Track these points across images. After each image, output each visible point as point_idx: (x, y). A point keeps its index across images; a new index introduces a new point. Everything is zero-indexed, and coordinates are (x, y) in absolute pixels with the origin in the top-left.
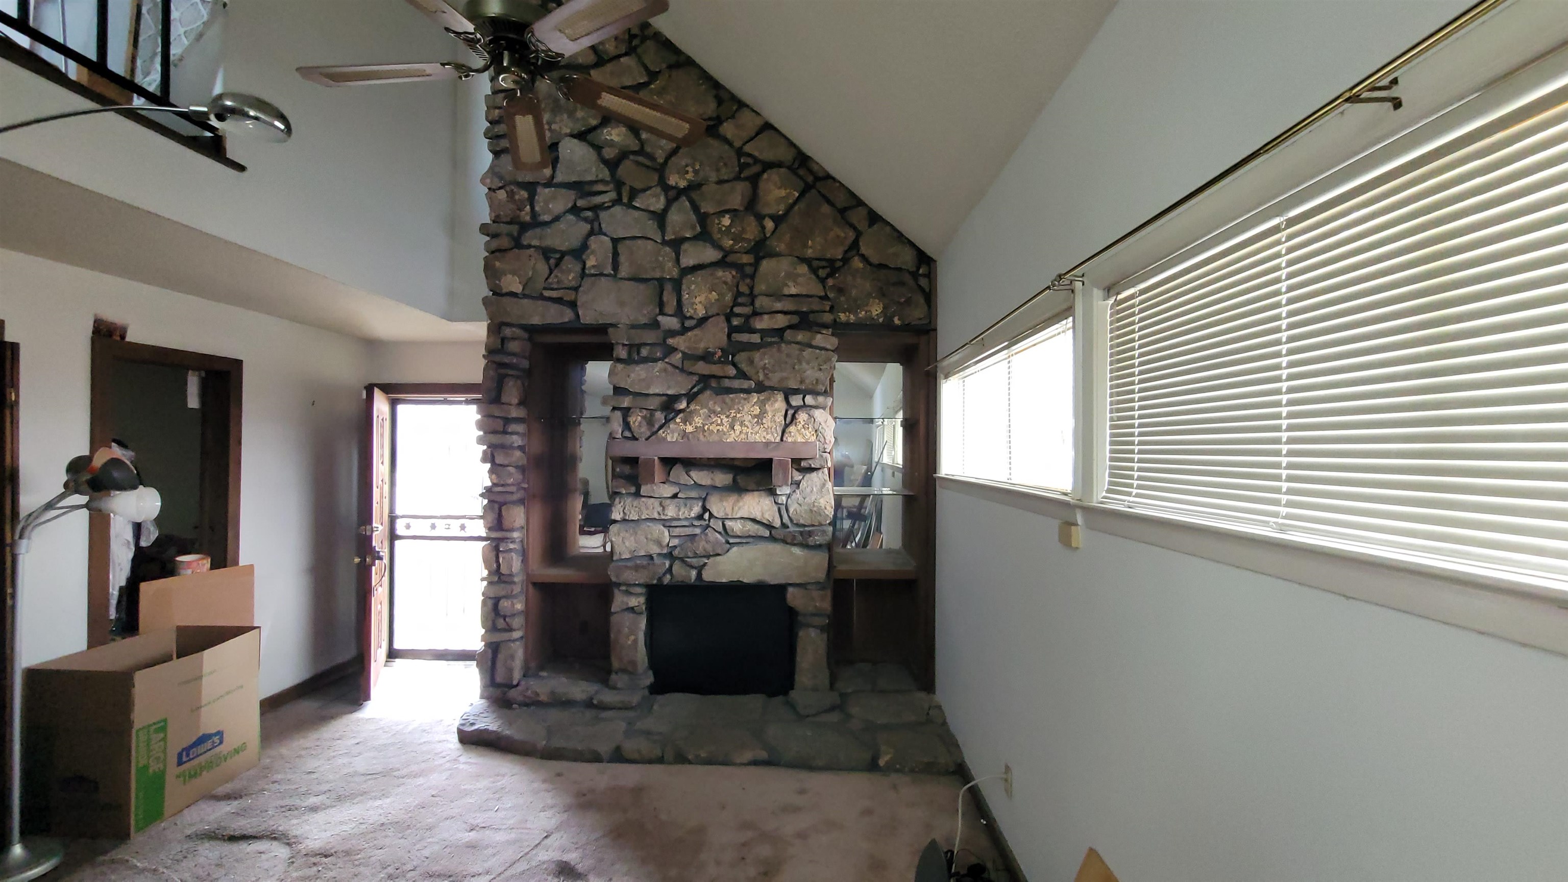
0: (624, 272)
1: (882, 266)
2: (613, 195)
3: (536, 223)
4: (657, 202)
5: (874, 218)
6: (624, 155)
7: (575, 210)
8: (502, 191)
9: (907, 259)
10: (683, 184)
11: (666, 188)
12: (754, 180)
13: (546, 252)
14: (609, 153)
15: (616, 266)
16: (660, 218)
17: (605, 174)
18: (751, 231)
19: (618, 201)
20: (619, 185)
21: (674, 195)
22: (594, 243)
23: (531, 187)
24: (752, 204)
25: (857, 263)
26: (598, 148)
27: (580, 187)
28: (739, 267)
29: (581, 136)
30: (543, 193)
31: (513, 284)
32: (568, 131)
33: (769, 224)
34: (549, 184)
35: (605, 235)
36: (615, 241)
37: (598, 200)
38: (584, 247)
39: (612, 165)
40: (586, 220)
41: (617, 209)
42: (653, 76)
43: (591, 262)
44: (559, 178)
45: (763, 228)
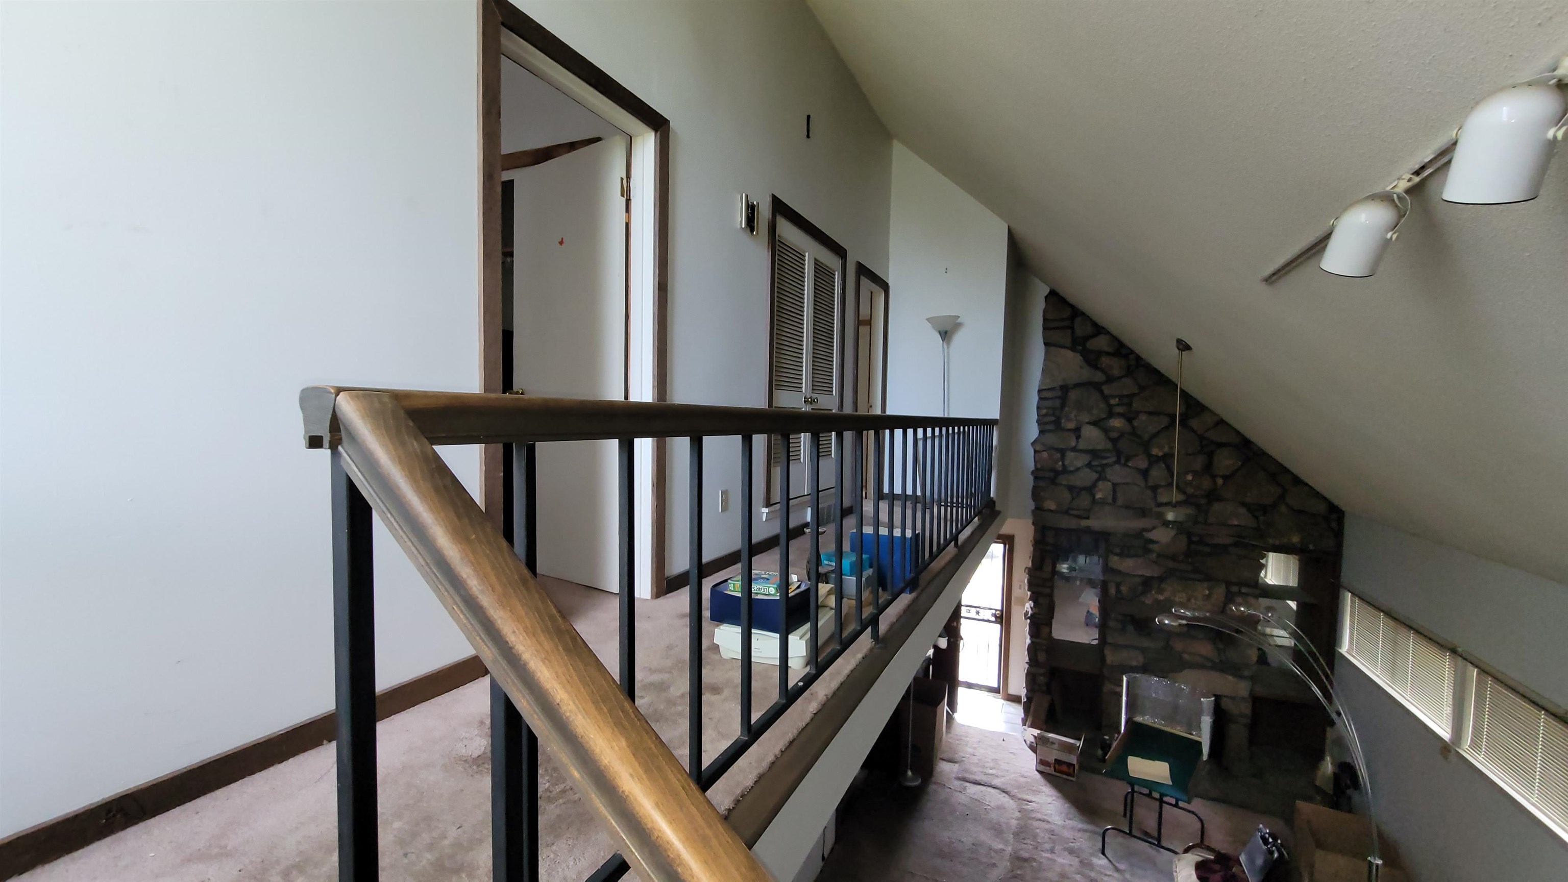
0: (1120, 501)
1: (1301, 512)
2: (1114, 459)
3: (1065, 471)
4: (1143, 464)
5: (1297, 481)
6: (1122, 435)
7: (1089, 465)
8: (1045, 453)
9: (1322, 508)
10: (1160, 454)
11: (1149, 456)
12: (1210, 455)
13: (1071, 488)
14: (1114, 435)
15: (1114, 499)
16: (1145, 473)
17: (1109, 446)
18: (1206, 483)
19: (1118, 462)
20: (1119, 454)
21: (1154, 460)
22: (1100, 484)
23: (1062, 452)
24: (1208, 467)
25: (1283, 509)
26: (1106, 431)
27: (1094, 453)
28: (1198, 506)
29: (1095, 423)
30: (1070, 455)
31: (1051, 505)
32: (1087, 421)
33: (1220, 481)
34: (1074, 449)
35: (1109, 481)
36: (1115, 485)
37: (1105, 462)
38: (1094, 485)
39: (1114, 441)
40: (1097, 472)
41: (1117, 467)
42: (1142, 388)
43: (1099, 496)
44: (1081, 446)
45: (1215, 483)
